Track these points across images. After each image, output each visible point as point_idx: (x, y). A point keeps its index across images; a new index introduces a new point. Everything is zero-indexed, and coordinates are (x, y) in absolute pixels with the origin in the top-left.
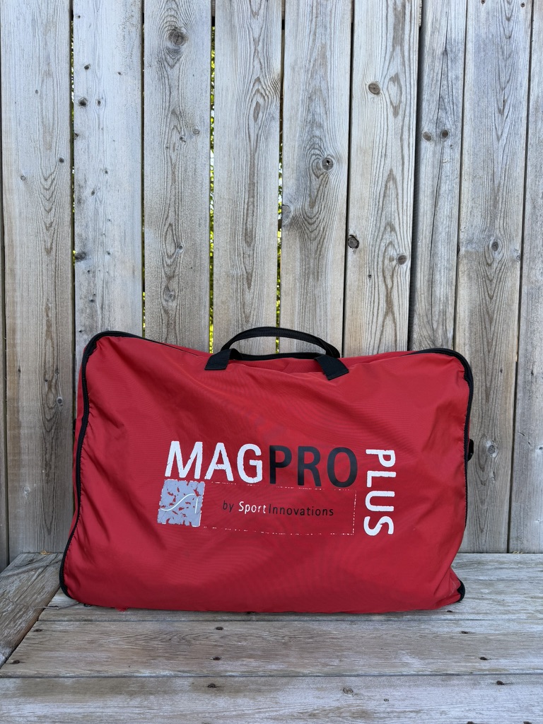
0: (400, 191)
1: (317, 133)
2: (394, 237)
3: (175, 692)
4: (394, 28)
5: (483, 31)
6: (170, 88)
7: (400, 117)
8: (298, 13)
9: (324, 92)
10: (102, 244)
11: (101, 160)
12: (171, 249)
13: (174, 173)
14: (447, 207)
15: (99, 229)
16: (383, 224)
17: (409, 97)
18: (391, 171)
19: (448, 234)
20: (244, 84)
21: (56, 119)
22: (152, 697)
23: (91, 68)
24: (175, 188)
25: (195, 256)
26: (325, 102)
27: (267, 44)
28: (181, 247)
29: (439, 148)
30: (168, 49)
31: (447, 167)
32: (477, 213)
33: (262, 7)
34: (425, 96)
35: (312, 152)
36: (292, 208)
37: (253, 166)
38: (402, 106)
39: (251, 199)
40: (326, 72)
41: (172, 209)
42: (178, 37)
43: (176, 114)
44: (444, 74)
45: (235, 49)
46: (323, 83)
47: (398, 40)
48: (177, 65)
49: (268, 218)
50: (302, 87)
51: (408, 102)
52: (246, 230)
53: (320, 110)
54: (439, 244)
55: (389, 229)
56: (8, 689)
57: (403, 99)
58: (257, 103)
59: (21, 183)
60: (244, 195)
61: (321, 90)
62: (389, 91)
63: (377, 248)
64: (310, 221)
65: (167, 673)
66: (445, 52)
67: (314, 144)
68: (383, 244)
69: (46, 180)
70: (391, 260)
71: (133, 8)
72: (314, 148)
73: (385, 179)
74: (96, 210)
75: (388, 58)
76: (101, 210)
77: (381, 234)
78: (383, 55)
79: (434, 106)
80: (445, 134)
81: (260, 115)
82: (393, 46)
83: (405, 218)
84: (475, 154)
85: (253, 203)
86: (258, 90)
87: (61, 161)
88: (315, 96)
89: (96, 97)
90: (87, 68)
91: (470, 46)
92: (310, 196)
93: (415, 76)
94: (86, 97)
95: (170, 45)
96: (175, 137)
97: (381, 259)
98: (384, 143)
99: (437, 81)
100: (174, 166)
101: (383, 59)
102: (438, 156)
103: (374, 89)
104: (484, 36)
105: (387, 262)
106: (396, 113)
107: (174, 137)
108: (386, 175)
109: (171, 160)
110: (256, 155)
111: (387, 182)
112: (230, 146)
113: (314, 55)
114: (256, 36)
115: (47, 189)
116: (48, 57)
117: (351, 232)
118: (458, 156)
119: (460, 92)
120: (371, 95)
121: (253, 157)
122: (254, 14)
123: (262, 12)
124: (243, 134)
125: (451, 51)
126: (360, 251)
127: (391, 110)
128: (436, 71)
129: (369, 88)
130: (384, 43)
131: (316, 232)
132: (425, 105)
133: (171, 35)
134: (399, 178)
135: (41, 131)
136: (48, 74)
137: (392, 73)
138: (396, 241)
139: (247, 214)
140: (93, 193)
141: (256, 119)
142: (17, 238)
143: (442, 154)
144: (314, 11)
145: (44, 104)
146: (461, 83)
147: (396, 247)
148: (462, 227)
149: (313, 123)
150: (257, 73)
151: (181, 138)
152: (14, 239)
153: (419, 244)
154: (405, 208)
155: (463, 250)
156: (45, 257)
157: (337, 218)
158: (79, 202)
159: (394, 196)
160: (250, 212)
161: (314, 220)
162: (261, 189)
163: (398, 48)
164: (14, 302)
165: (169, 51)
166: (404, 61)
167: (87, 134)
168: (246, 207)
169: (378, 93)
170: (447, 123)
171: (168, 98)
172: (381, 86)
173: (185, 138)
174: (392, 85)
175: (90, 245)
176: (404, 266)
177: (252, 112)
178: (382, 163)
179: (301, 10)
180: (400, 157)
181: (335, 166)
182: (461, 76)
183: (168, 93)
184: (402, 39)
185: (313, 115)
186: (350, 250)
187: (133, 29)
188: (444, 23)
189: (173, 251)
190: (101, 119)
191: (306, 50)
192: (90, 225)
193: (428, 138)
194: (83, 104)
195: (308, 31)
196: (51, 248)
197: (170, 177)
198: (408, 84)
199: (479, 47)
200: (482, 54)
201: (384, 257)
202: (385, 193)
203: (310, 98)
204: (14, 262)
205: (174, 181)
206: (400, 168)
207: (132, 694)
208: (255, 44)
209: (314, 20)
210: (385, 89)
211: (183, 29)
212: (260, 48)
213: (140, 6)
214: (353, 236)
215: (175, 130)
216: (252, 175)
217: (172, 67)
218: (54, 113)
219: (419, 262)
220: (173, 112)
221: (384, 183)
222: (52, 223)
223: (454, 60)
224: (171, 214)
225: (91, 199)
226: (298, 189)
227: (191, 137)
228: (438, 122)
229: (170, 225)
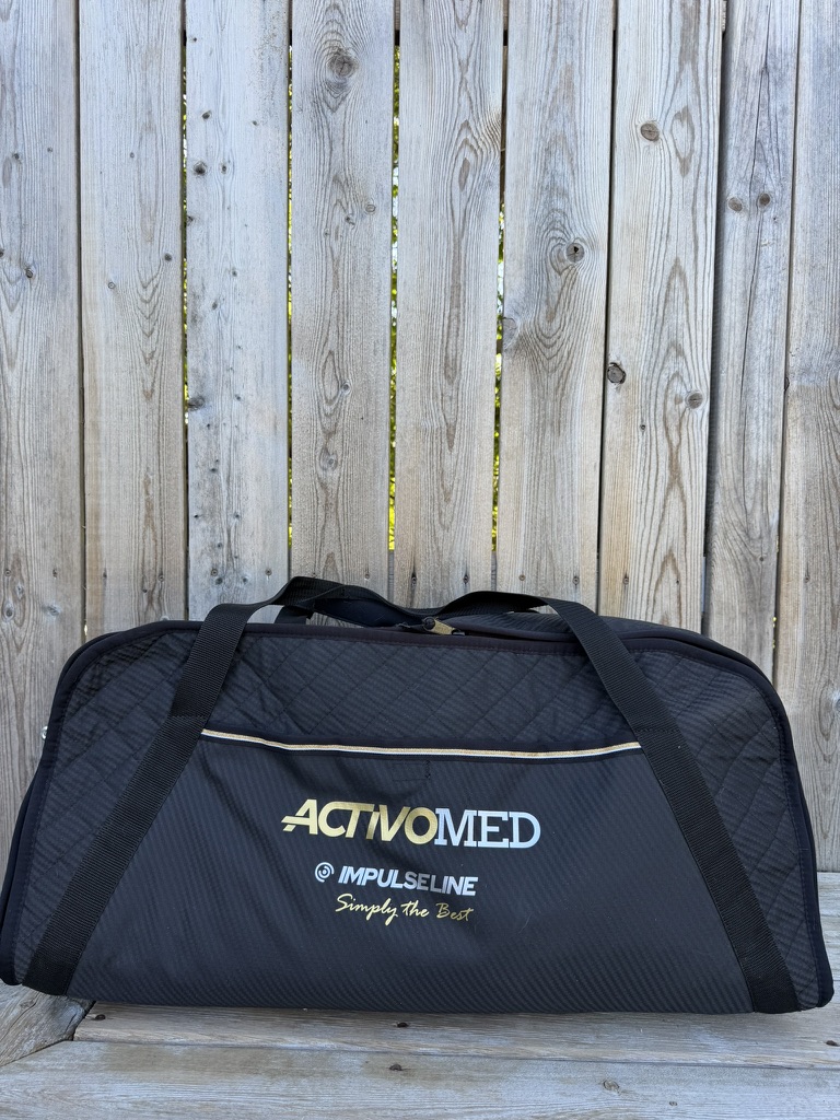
0: (691, 293)
1: (559, 204)
2: (682, 365)
3: (339, 1074)
4: (683, 36)
5: (827, 34)
6: (331, 142)
7: (691, 176)
8: (528, 19)
9: (570, 140)
10: (229, 383)
11: (226, 257)
12: (331, 390)
13: (336, 272)
14: (767, 316)
15: (224, 361)
16: (664, 345)
17: (705, 143)
18: (677, 260)
19: (770, 359)
20: (444, 132)
21: (160, 195)
22: (304, 1081)
23: (212, 116)
24: (338, 296)
25: (368, 400)
26: (570, 155)
27: (480, 68)
28: (346, 387)
29: (754, 222)
30: (328, 83)
31: (768, 253)
32: (819, 325)
33: (473, 11)
34: (732, 141)
35: (551, 234)
36: (519, 323)
37: (457, 259)
38: (695, 158)
39: (455, 311)
40: (573, 109)
41: (333, 329)
42: (343, 63)
43: (339, 182)
44: (763, 105)
45: (430, 79)
46: (568, 125)
47: (688, 54)
48: (342, 107)
49: (481, 338)
50: (535, 134)
51: (705, 151)
52: (447, 358)
53: (563, 168)
54: (756, 375)
55: (674, 353)
56: (88, 1058)
57: (697, 146)
58: (465, 161)
59: (109, 293)
60: (444, 305)
61: (565, 138)
62: (675, 136)
63: (655, 382)
64: (547, 342)
65: (326, 1044)
66: (765, 70)
67: (554, 221)
68: (664, 376)
69: (145, 288)
70: (678, 401)
71: (275, 23)
72: (554, 229)
73: (667, 273)
74: (220, 333)
75: (671, 82)
76: (226, 332)
77: (660, 360)
78: (664, 79)
79: (746, 156)
80: (765, 200)
81: (470, 178)
82: (680, 63)
83: (700, 334)
84: (814, 231)
85: (458, 316)
86: (466, 141)
87: (168, 258)
88: (557, 146)
89: (220, 160)
90: (206, 116)
91: (806, 58)
92: (547, 302)
93: (716, 110)
94: (205, 161)
95: (330, 76)
96: (339, 218)
97: (660, 400)
98: (666, 220)
99: (751, 115)
100: (336, 262)
101: (663, 86)
102: (752, 235)
103: (650, 132)
104: (829, 42)
105: (670, 404)
106: (684, 170)
107: (336, 216)
108: (668, 268)
109: (332, 252)
110: (464, 241)
111: (670, 279)
112: (423, 229)
113: (554, 83)
114: (464, 57)
115: (146, 302)
116: (150, 101)
117: (612, 358)
118: (786, 234)
119: (790, 132)
120: (644, 143)
121: (458, 245)
122: (461, 23)
123: (472, 19)
124: (442, 210)
125: (775, 68)
126: (627, 388)
127: (676, 165)
128: (750, 100)
129: (642, 131)
130: (665, 60)
131: (556, 359)
132: (731, 155)
133: (333, 61)
134: (689, 273)
135: (139, 215)
136: (149, 127)
137: (679, 106)
138: (685, 371)
139: (448, 333)
140: (215, 306)
141: (462, 185)
142: (102, 376)
143: (760, 231)
144: (555, 14)
145: (143, 173)
146: (791, 117)
147: (686, 380)
148: (793, 348)
149: (552, 190)
150: (465, 115)
151: (348, 219)
152: (98, 377)
153: (723, 375)
154: (699, 318)
155: (794, 385)
156: (143, 404)
157: (590, 335)
158: (194, 320)
159: (681, 300)
160: (453, 329)
161: (552, 341)
162: (470, 294)
163: (688, 67)
164: (97, 472)
165: (330, 86)
166: (698, 87)
167: (206, 216)
168: (446, 322)
169: (656, 139)
170: (768, 182)
171: (327, 157)
172: (660, 128)
173: (353, 219)
174: (679, 126)
175: (211, 385)
176: (698, 411)
177: (456, 175)
178: (663, 249)
179: (533, 14)
180: (692, 239)
181: (586, 255)
182: (791, 107)
183: (328, 151)
184: (696, 53)
185: (553, 176)
186: (611, 387)
187: (276, 55)
188: (762, 23)
189: (334, 394)
190: (227, 194)
191: (541, 76)
192: (211, 354)
193: (738, 207)
194: (200, 171)
195: (544, 46)
196: (153, 391)
197: (330, 278)
198: (704, 123)
199: (821, 60)
200: (826, 70)
201: (666, 396)
202: (667, 295)
203: (548, 150)
204: (97, 412)
205: (336, 285)
206: (692, 256)
207: (273, 1075)
208: (461, 70)
209: (554, 28)
210: (667, 133)
211: (351, 51)
212: (468, 76)
213: (286, 19)
214: (615, 364)
215: (338, 207)
216: (456, 273)
217: (334, 110)
218: (157, 186)
219: (722, 405)
220: (336, 179)
221: (665, 281)
222: (153, 352)
223: (780, 82)
224: (332, 336)
225: (211, 316)
226: (528, 293)
227: (363, 217)
228: (753, 181)
229: (331, 353)
